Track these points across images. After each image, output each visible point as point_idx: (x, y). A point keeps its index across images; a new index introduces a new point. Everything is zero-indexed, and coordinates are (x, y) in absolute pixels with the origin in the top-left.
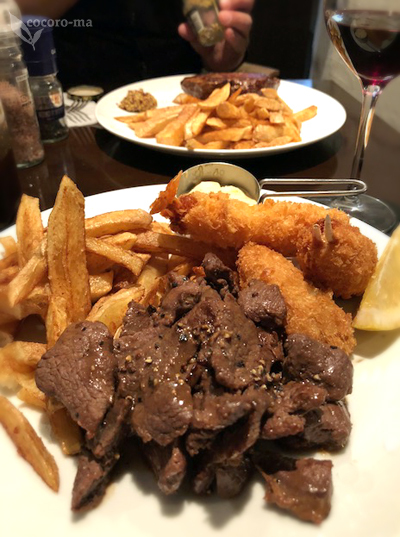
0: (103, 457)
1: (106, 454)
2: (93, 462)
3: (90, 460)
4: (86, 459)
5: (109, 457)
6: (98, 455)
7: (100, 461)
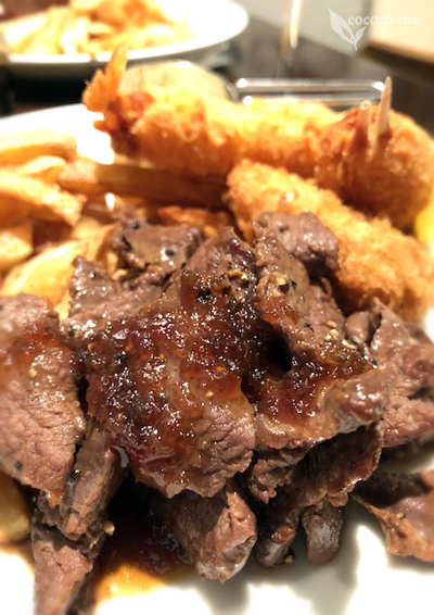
0: (84, 535)
1: (89, 529)
2: (66, 549)
3: (58, 547)
4: (50, 545)
5: (94, 534)
6: (73, 534)
7: (78, 543)
